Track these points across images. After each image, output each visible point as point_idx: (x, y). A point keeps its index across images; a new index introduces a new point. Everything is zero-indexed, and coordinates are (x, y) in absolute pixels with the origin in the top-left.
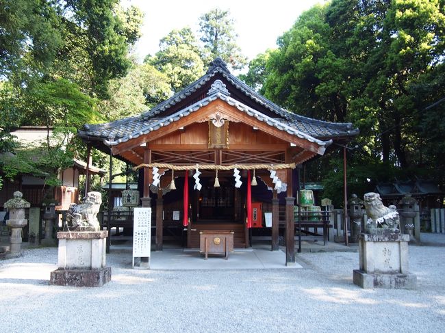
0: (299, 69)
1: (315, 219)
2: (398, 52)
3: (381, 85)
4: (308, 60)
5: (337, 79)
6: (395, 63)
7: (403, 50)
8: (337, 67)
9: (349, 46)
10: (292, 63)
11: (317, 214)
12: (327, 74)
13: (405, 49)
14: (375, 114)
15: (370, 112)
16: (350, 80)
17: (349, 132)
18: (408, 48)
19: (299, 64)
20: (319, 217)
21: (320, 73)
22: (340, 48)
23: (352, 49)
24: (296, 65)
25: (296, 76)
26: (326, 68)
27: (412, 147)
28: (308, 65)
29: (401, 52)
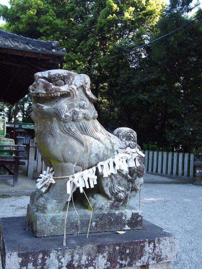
0: (23, 20)
1: (5, 154)
2: (106, 17)
3: (90, 45)
4: (32, 13)
5: (56, 35)
6: (103, 27)
7: (110, 16)
8: (57, 25)
9: (68, 10)
10: (18, 15)
11: (8, 149)
12: (47, 30)
13: (112, 15)
14: (84, 68)
15: (79, 65)
16: (66, 40)
17: (54, 50)
18: (114, 15)
19: (23, 16)
20: (11, 152)
21: (42, 27)
22: (61, 12)
23: (70, 14)
24: (21, 16)
25: (21, 26)
26: (47, 24)
27: (104, 107)
28: (31, 18)
29: (108, 17)
